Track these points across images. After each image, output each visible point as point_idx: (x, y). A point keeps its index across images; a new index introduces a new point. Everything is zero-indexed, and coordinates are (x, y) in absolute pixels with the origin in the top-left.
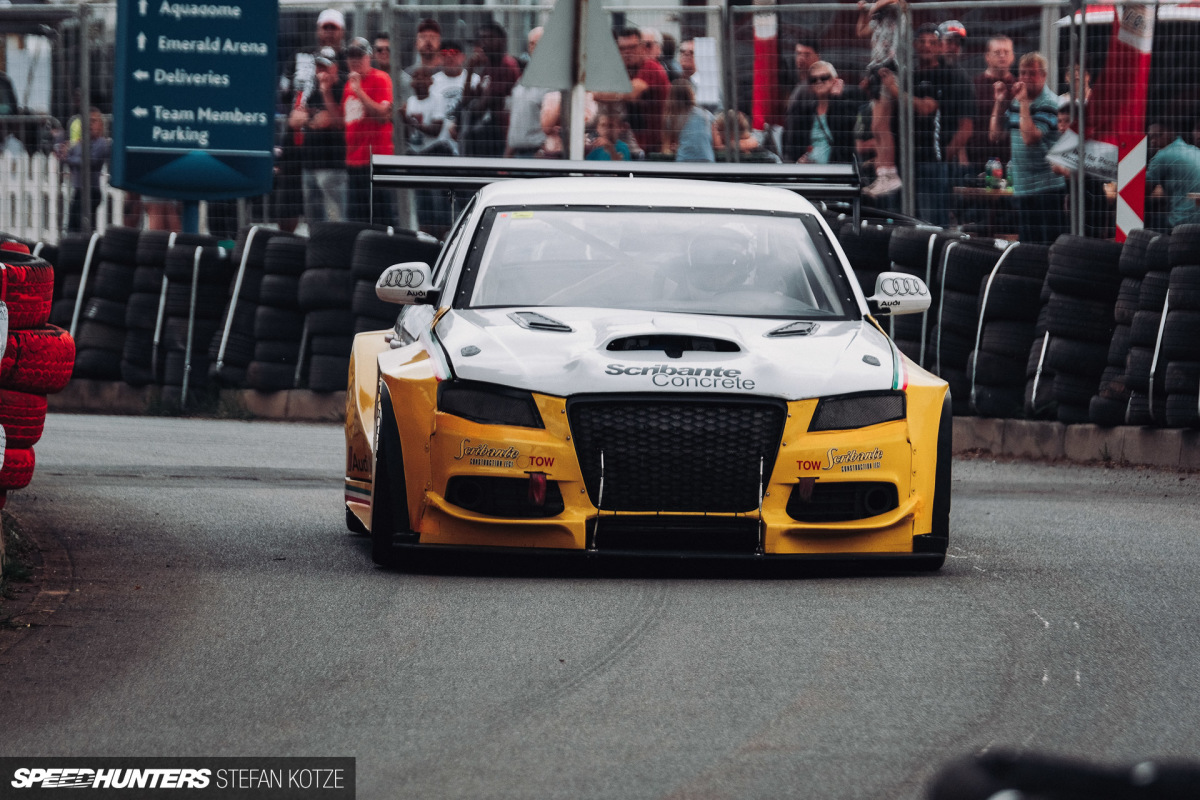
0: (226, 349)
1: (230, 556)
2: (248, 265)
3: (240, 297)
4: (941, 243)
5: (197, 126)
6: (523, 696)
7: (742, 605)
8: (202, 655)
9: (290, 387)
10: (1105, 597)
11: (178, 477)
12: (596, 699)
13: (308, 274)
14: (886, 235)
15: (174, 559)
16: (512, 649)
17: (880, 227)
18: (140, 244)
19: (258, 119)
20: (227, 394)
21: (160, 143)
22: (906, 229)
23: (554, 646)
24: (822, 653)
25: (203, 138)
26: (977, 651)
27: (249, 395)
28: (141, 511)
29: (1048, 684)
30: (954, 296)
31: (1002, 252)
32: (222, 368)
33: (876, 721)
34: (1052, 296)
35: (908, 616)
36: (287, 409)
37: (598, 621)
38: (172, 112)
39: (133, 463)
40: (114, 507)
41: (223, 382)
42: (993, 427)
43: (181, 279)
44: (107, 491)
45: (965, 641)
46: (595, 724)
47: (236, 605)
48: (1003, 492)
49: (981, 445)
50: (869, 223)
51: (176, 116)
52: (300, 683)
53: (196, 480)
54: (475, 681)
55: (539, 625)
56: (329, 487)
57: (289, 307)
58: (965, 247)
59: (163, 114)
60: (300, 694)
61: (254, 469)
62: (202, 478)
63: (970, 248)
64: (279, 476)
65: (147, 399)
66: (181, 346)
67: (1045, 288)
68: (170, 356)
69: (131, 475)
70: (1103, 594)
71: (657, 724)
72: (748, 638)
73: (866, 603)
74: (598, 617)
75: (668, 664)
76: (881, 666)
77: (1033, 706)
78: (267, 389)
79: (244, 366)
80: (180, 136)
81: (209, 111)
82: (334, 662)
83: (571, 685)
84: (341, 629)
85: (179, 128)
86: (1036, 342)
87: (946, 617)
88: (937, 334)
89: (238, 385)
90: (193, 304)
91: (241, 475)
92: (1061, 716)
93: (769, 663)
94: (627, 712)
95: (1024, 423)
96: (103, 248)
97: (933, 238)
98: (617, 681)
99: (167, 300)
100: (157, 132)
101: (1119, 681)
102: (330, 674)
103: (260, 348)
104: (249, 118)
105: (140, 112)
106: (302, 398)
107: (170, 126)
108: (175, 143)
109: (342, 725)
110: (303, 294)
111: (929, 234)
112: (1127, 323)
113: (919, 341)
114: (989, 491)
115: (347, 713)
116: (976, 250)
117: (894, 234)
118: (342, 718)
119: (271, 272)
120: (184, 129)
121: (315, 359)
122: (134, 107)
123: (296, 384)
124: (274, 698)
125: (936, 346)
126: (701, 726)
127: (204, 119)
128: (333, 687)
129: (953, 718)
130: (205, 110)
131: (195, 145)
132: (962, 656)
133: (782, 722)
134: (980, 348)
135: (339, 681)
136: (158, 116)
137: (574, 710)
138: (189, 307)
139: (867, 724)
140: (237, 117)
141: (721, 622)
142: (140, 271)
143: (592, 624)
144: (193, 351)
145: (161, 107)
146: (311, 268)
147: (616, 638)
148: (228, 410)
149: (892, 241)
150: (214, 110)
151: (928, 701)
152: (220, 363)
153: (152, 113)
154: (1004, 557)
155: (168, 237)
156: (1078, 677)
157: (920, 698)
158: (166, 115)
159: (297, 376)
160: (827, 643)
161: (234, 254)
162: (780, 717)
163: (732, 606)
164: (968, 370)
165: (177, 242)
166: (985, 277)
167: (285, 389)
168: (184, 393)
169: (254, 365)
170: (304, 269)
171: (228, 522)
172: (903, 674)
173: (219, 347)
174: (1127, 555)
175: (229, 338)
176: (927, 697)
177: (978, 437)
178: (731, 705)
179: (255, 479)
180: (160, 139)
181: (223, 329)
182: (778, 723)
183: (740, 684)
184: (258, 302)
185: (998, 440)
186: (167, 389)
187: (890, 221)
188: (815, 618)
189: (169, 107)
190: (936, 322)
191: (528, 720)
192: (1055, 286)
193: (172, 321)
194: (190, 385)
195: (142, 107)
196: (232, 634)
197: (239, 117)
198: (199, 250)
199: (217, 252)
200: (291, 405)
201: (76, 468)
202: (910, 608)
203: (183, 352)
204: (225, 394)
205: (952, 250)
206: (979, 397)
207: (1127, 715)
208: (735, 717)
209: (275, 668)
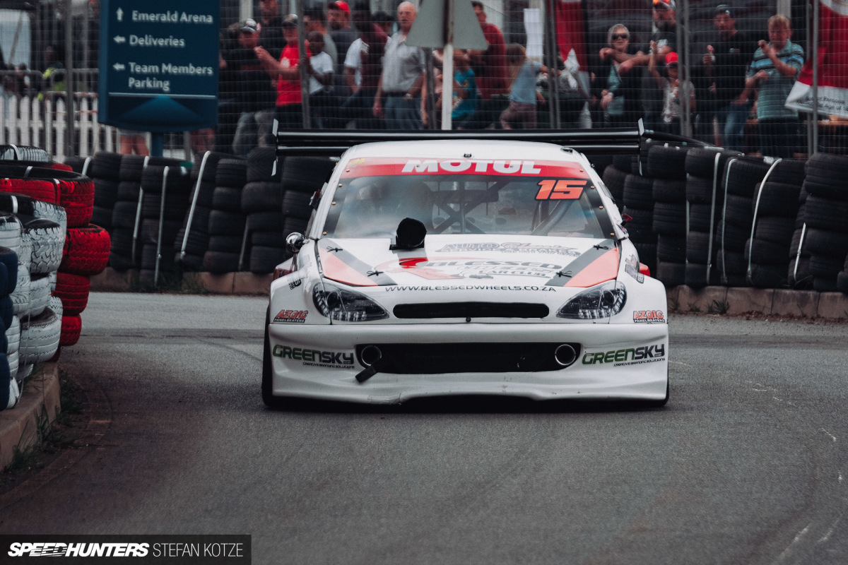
0: (188, 242)
1: (224, 394)
2: (203, 180)
3: (197, 204)
4: (723, 160)
5: (162, 77)
6: (460, 493)
7: (608, 426)
8: (218, 466)
9: (235, 270)
11: (173, 336)
12: (513, 496)
13: (249, 186)
14: (683, 155)
15: (184, 396)
16: (445, 460)
17: (678, 148)
18: (122, 165)
19: (207, 71)
20: (188, 276)
21: (134, 89)
22: (698, 149)
23: (475, 457)
24: (673, 461)
25: (166, 86)
26: (787, 458)
27: (205, 276)
28: (151, 362)
29: (843, 482)
30: (734, 198)
31: (769, 166)
32: (185, 256)
33: (722, 509)
34: (808, 198)
35: (731, 434)
36: (233, 286)
37: (504, 439)
38: (142, 67)
39: (136, 327)
40: (130, 359)
41: (185, 266)
42: (765, 295)
43: (153, 190)
44: (122, 347)
45: (776, 451)
46: (517, 513)
47: (236, 429)
48: (781, 343)
49: (756, 309)
50: (669, 145)
51: (146, 69)
52: (294, 486)
53: (186, 338)
54: (423, 483)
55: (462, 442)
57: (234, 210)
58: (742, 163)
59: (136, 68)
60: (296, 494)
61: (227, 330)
62: (190, 337)
63: (746, 164)
64: (247, 335)
65: (129, 281)
66: (154, 241)
67: (802, 192)
68: (146, 247)
69: (138, 335)
71: (563, 513)
72: (617, 450)
73: (699, 424)
74: (504, 436)
75: (562, 470)
76: (719, 470)
77: (835, 498)
78: (219, 271)
79: (202, 255)
80: (149, 84)
81: (170, 66)
82: (317, 470)
83: (493, 486)
84: (317, 446)
85: (148, 79)
86: (796, 232)
87: (759, 435)
88: (721, 226)
89: (196, 269)
90: (162, 209)
91: (218, 335)
93: (636, 469)
94: (539, 505)
95: (788, 292)
96: (94, 168)
97: (718, 156)
98: (527, 482)
99: (142, 206)
100: (132, 81)
102: (315, 479)
103: (213, 241)
104: (199, 71)
105: (118, 67)
106: (245, 277)
107: (141, 77)
108: (146, 90)
109: (331, 516)
110: (245, 200)
111: (715, 152)
113: (709, 232)
114: (770, 343)
115: (333, 507)
116: (750, 165)
117: (689, 153)
118: (330, 511)
119: (220, 185)
120: (151, 79)
121: (254, 248)
122: (115, 63)
123: (240, 268)
124: (277, 497)
125: (721, 235)
126: (595, 515)
127: (167, 72)
128: (319, 489)
129: (778, 507)
130: (167, 65)
131: (160, 91)
132: (776, 462)
133: (654, 511)
134: (754, 237)
135: (322, 484)
136: (132, 70)
137: (499, 504)
138: (159, 211)
139: (716, 512)
140: (191, 70)
141: (595, 439)
142: (122, 185)
143: (500, 441)
144: (162, 244)
145: (134, 63)
146: (250, 182)
147: (520, 451)
148: (189, 288)
149: (687, 158)
150: (173, 65)
151: (757, 496)
152: (183, 253)
153: (128, 67)
154: (794, 390)
155: (143, 159)
157: (751, 493)
158: (138, 69)
159: (241, 262)
160: (676, 454)
161: (193, 172)
162: (651, 508)
163: (601, 427)
164: (745, 253)
165: (150, 163)
166: (758, 184)
167: (233, 271)
168: (156, 275)
169: (208, 254)
170: (246, 182)
171: (217, 370)
172: (736, 476)
173: (182, 241)
175: (190, 234)
176: (756, 492)
177: (754, 303)
178: (614, 499)
179: (229, 338)
180: (134, 86)
181: (185, 228)
182: (650, 512)
183: (617, 484)
184: (212, 208)
185: (769, 305)
186: (143, 272)
187: (685, 143)
188: (663, 435)
189: (141, 63)
190: (721, 218)
191: (467, 511)
192: (810, 191)
193: (146, 222)
194: (160, 269)
195: (121, 63)
196: (238, 450)
197: (192, 70)
198: (166, 169)
199: (180, 170)
200: (236, 284)
201: (95, 330)
202: (732, 428)
203: (156, 245)
204: (186, 275)
205: (732, 164)
206: (754, 273)
208: (618, 508)
209: (274, 475)
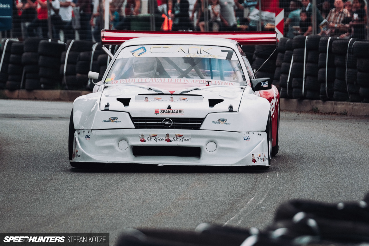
1: (11, 141)
9: (19, 89)
10: (282, 151)
13: (25, 54)
27: (6, 91)
29: (269, 178)
33: (218, 190)
34: (257, 58)
46: (131, 192)
52: (38, 180)
56: (37, 120)
57: (19, 64)
60: (39, 184)
61: (14, 114)
64: (21, 116)
67: (254, 56)
70: (281, 150)
71: (150, 192)
77: (265, 185)
78: (12, 89)
79: (5, 83)
84: (48, 163)
89: (3, 88)
92: (274, 188)
94: (141, 188)
101: (290, 177)
103: (10, 77)
106: (23, 92)
109: (53, 193)
110: (23, 60)
112: (280, 66)
115: (54, 189)
118: (53, 191)
119: (13, 54)
121: (27, 80)
123: (21, 88)
124: (31, 185)
126: (164, 192)
128: (49, 182)
129: (241, 189)
135: (50, 180)
137: (124, 188)
139: (215, 191)
146: (25, 52)
151: (233, 184)
156: (278, 176)
159: (21, 85)
162: (188, 189)
169: (8, 82)
170: (23, 52)
171: (9, 131)
174: (287, 138)
178: (172, 186)
179: (14, 117)
182: (188, 191)
184: (9, 63)
191: (110, 191)
192: (257, 55)
196: (15, 165)
200: (20, 95)
207: (295, 187)
208: (174, 190)
209: (30, 176)
